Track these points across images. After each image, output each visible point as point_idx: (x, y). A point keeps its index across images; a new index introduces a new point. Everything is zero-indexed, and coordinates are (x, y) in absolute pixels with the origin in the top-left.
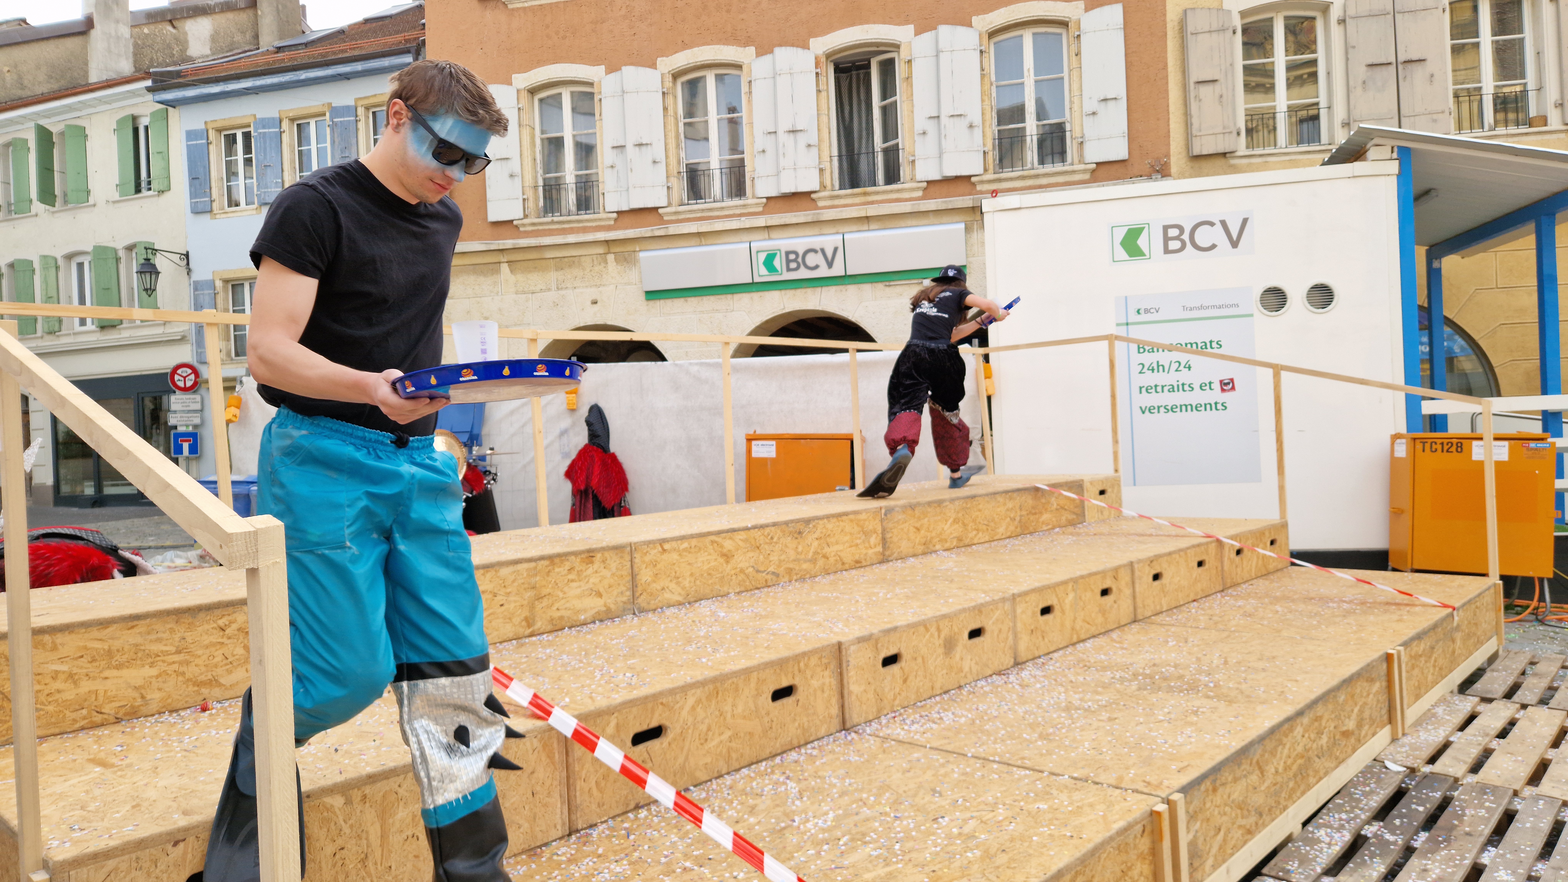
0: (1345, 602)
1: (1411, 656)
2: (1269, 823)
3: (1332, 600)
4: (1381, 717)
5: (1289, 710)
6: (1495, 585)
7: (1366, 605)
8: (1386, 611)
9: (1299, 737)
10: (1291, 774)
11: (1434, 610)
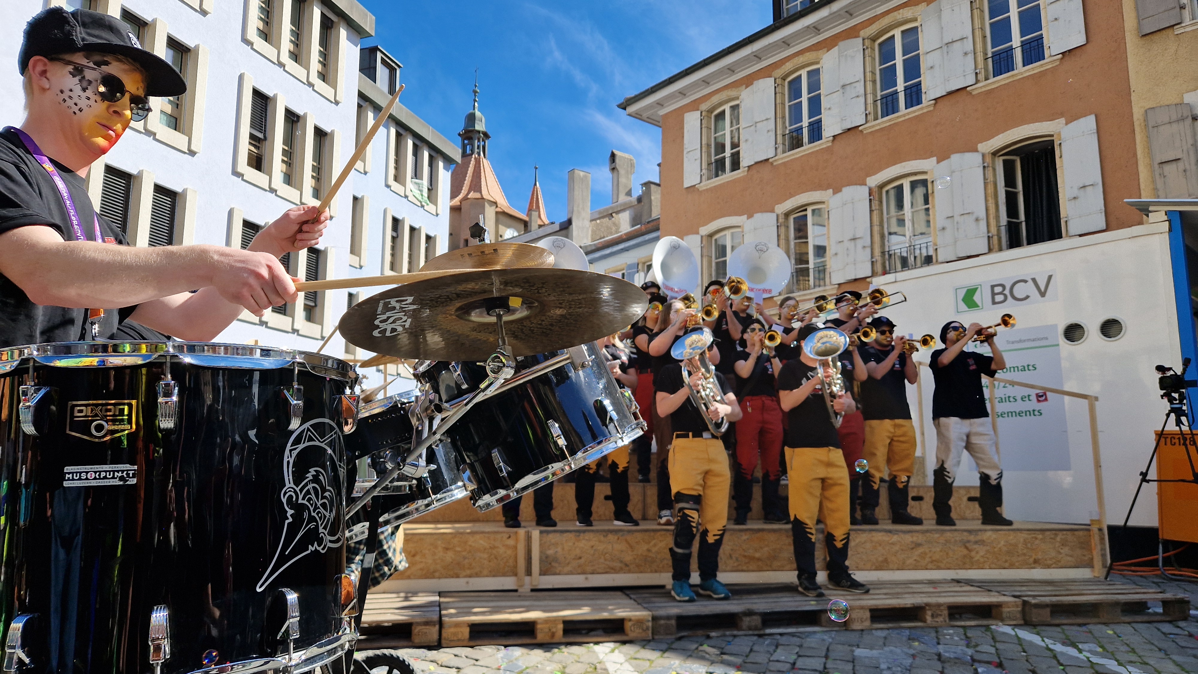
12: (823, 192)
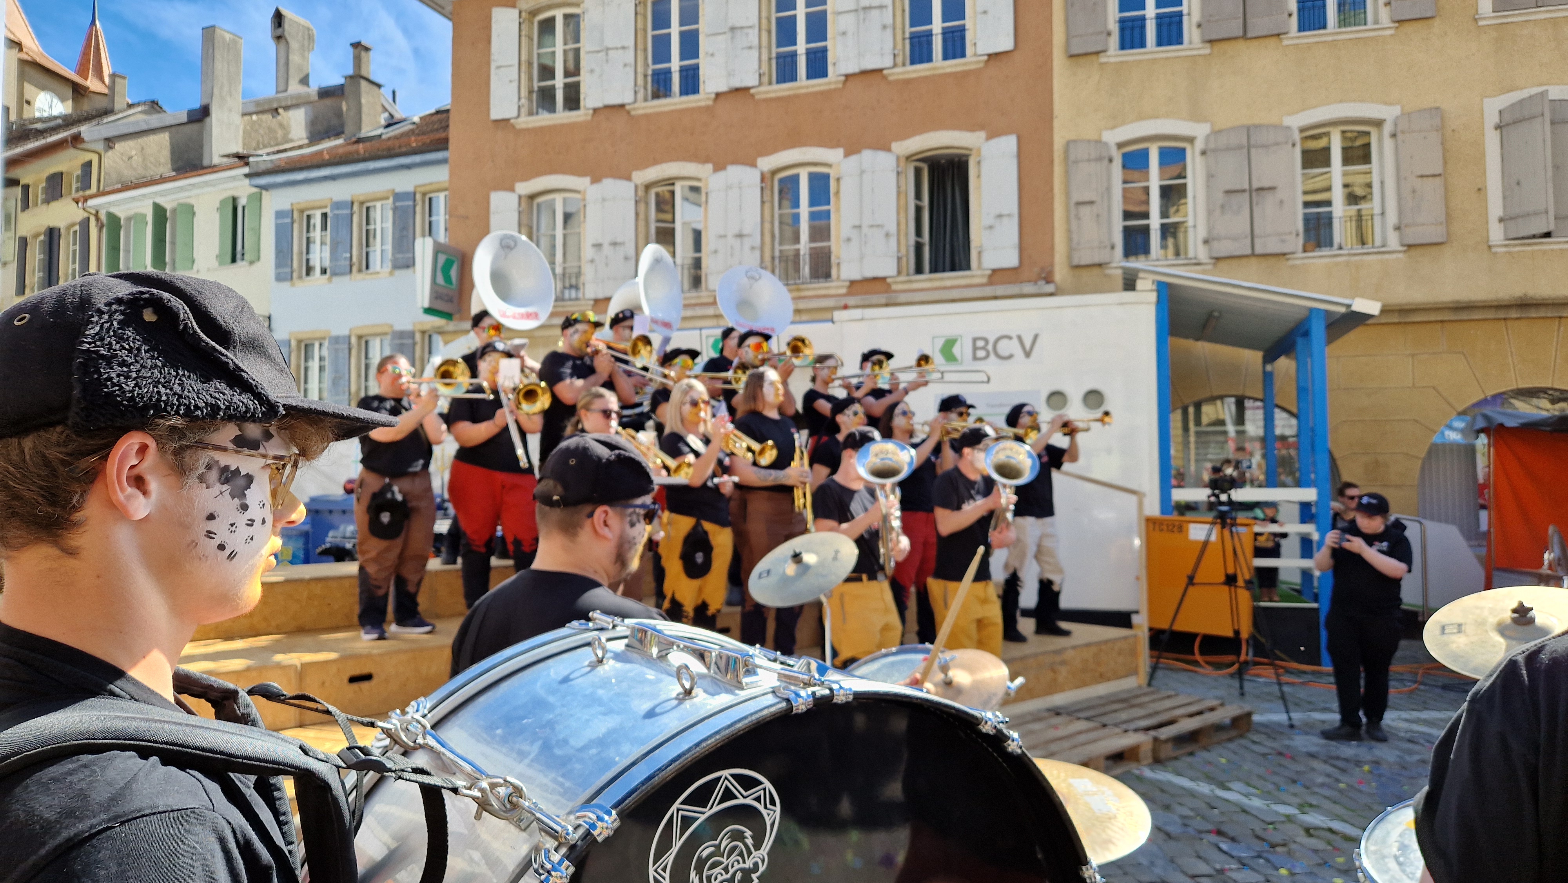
6: (1138, 636)
12: (700, 166)
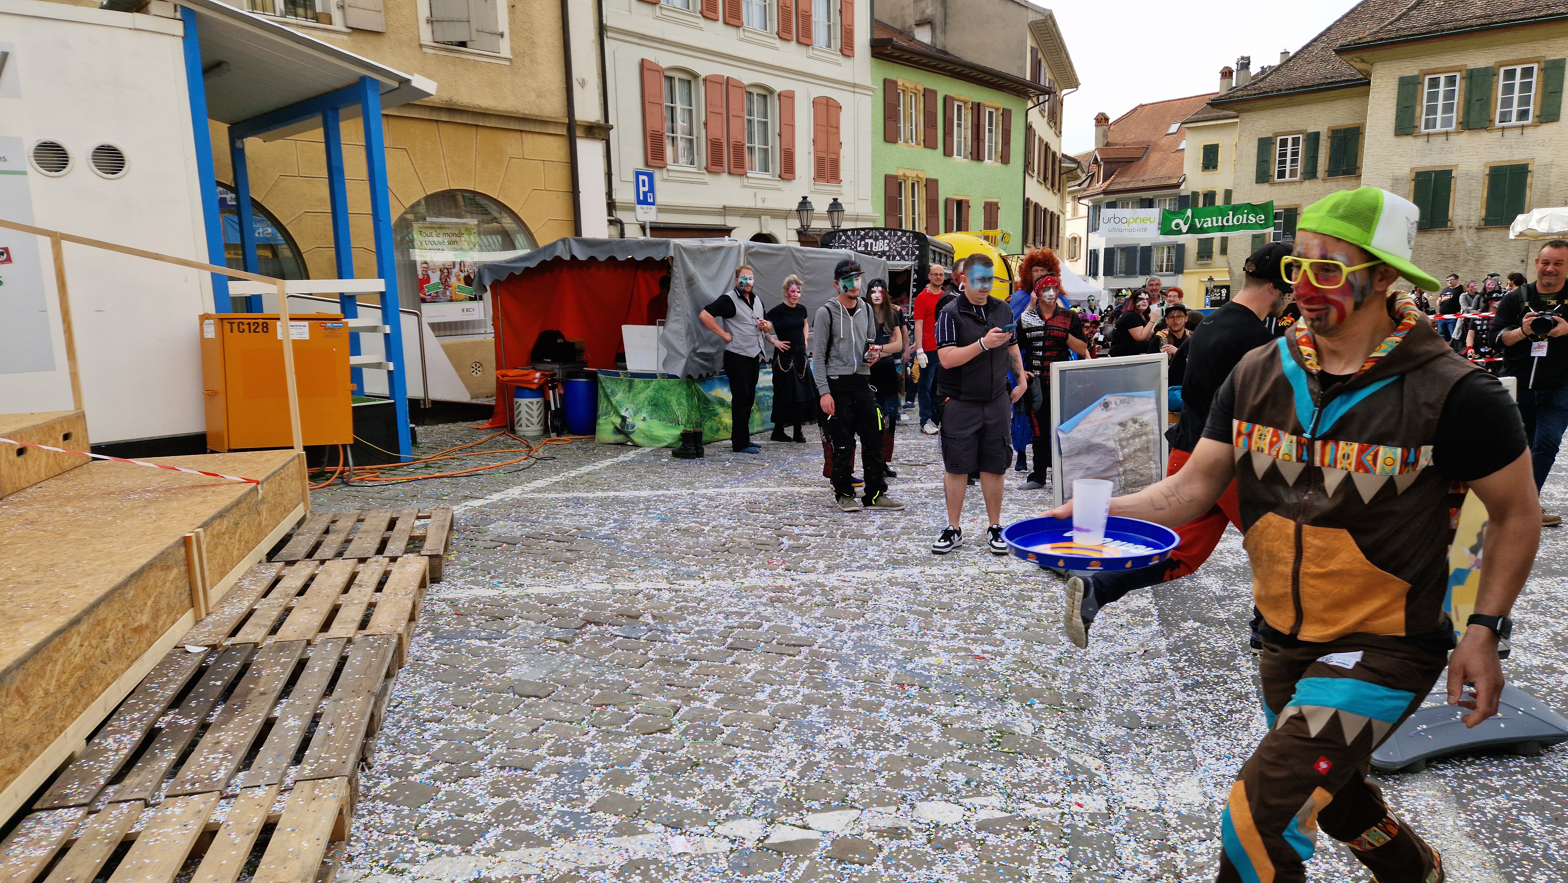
0: (148, 491)
1: (213, 536)
2: (40, 753)
3: (134, 492)
4: (181, 602)
5: (60, 621)
6: (299, 455)
7: (170, 492)
8: (190, 495)
9: (76, 648)
10: (68, 690)
11: (238, 487)
